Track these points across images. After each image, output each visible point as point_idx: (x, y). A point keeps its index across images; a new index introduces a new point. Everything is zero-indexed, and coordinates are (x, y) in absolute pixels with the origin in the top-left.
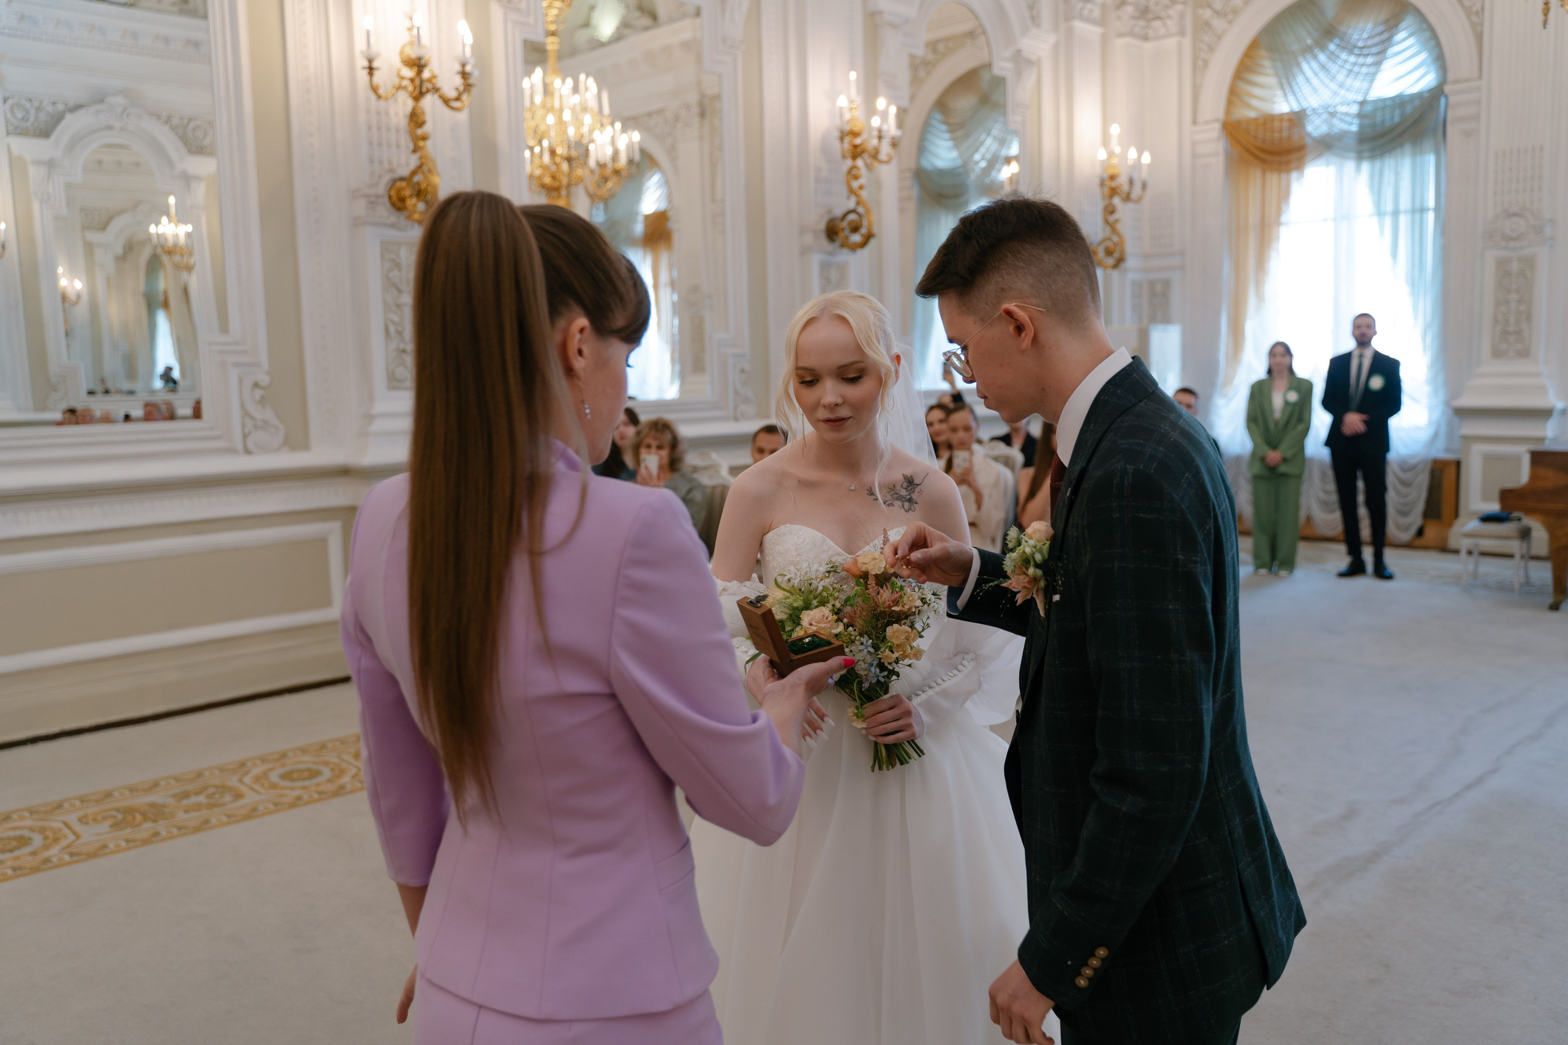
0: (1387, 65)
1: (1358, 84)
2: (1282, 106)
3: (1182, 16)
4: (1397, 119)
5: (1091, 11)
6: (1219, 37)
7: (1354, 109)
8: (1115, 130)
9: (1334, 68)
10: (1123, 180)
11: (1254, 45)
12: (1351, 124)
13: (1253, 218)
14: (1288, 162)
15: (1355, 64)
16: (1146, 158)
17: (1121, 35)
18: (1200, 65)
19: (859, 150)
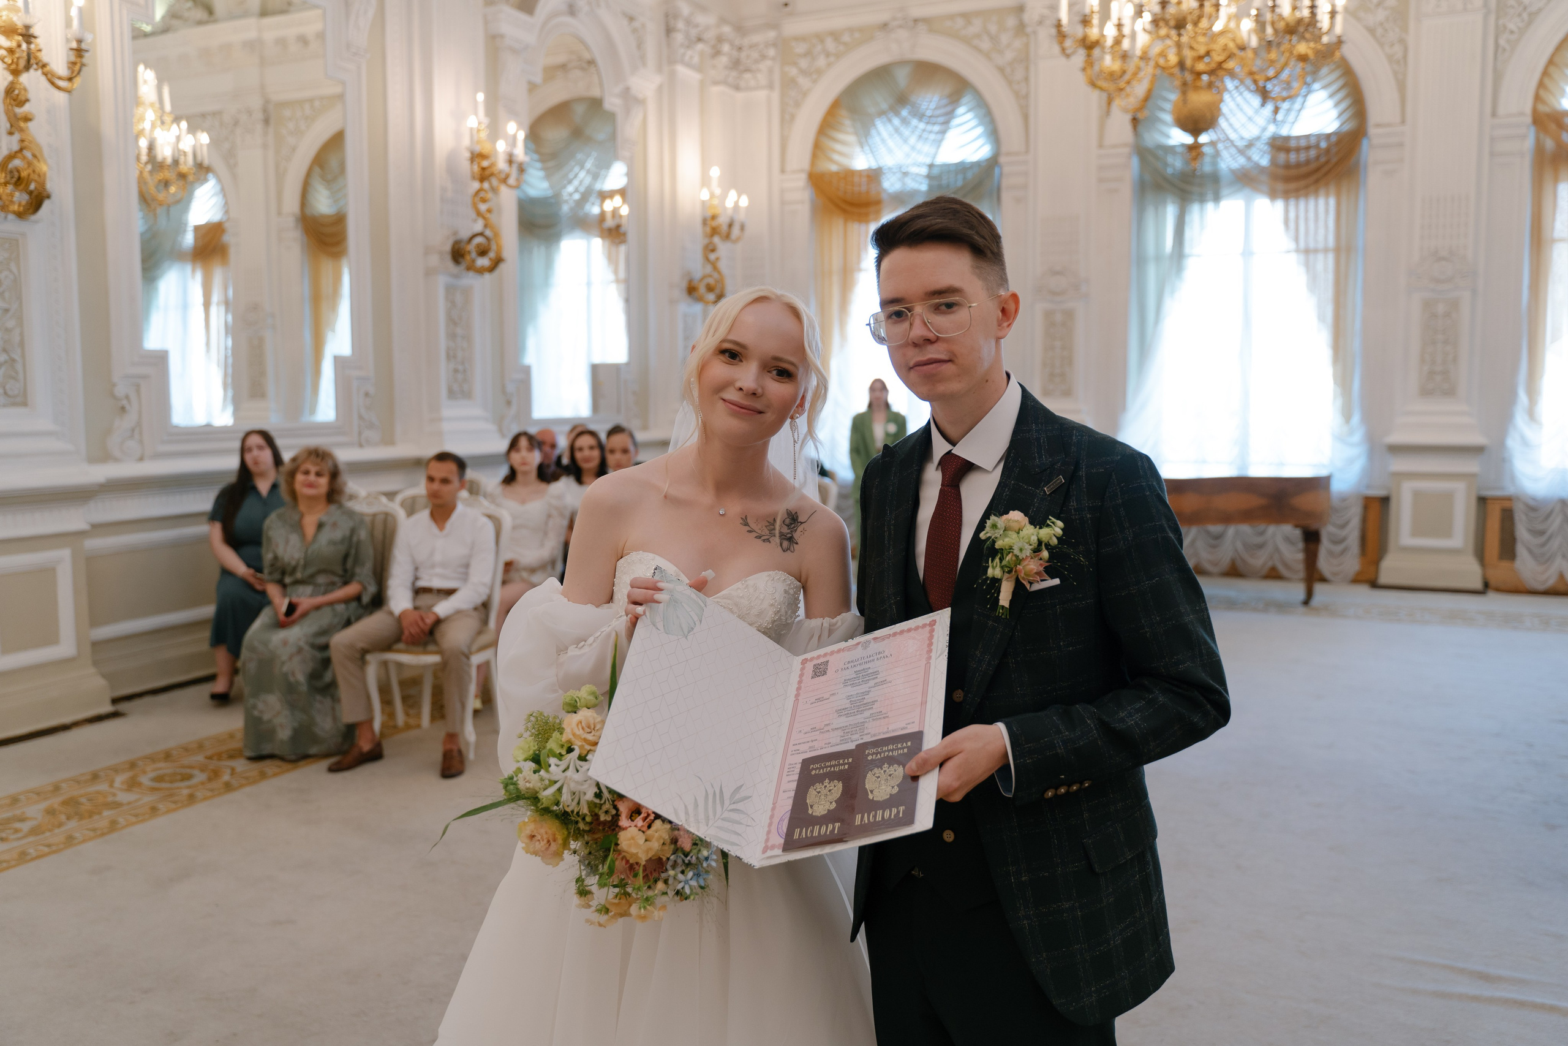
0: (951, 134)
1: (927, 148)
2: (861, 162)
3: (771, 71)
4: (960, 183)
5: (691, 57)
6: (805, 94)
7: (924, 171)
8: (715, 172)
9: (906, 132)
10: (723, 221)
11: (836, 105)
12: (921, 183)
13: (836, 263)
14: (867, 215)
15: (924, 130)
16: (744, 202)
17: (716, 83)
18: (787, 119)
19: (487, 173)
